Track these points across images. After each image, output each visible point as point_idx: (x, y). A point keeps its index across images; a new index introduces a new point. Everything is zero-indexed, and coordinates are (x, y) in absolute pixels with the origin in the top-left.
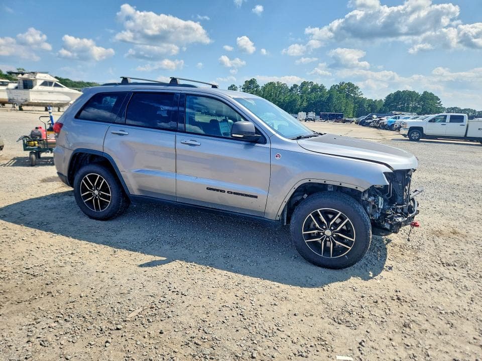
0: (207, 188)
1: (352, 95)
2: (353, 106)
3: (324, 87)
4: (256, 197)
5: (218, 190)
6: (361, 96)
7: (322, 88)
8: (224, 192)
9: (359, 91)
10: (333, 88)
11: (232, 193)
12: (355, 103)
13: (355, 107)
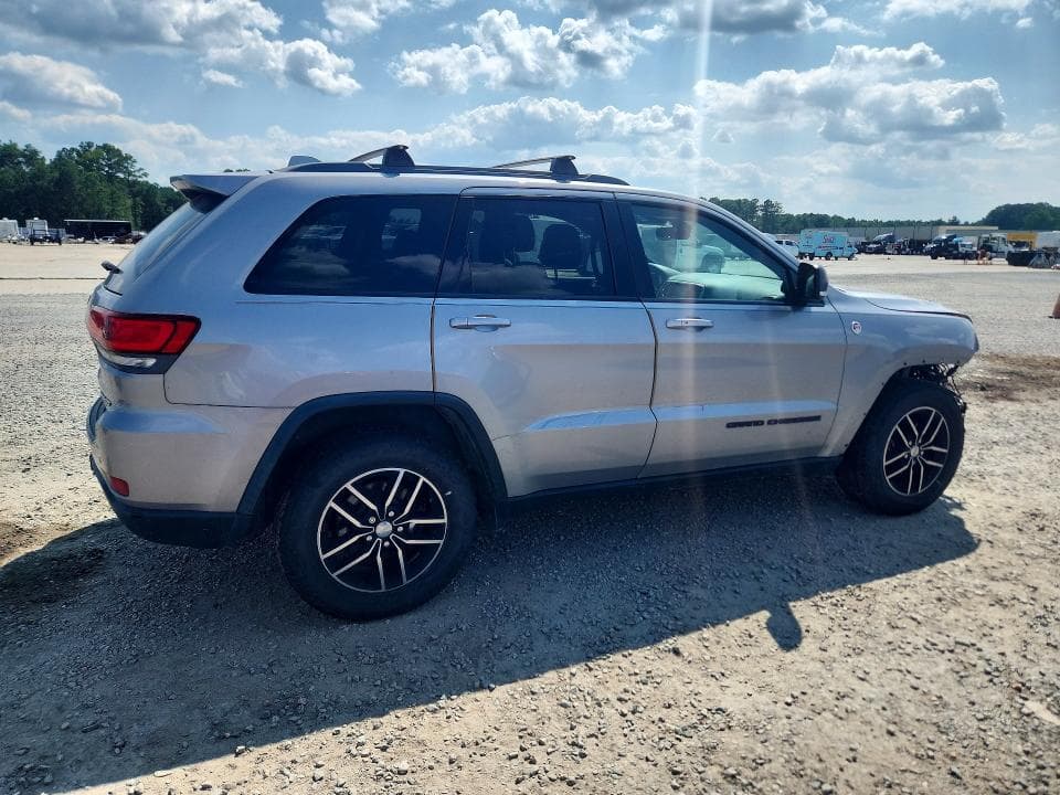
0: (730, 425)
1: (122, 176)
2: (129, 202)
3: (35, 152)
4: (817, 418)
5: (748, 424)
6: (144, 179)
7: (31, 156)
8: (762, 423)
9: (137, 166)
10: (62, 158)
11: (776, 422)
12: (134, 195)
13: (134, 207)
